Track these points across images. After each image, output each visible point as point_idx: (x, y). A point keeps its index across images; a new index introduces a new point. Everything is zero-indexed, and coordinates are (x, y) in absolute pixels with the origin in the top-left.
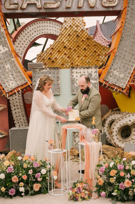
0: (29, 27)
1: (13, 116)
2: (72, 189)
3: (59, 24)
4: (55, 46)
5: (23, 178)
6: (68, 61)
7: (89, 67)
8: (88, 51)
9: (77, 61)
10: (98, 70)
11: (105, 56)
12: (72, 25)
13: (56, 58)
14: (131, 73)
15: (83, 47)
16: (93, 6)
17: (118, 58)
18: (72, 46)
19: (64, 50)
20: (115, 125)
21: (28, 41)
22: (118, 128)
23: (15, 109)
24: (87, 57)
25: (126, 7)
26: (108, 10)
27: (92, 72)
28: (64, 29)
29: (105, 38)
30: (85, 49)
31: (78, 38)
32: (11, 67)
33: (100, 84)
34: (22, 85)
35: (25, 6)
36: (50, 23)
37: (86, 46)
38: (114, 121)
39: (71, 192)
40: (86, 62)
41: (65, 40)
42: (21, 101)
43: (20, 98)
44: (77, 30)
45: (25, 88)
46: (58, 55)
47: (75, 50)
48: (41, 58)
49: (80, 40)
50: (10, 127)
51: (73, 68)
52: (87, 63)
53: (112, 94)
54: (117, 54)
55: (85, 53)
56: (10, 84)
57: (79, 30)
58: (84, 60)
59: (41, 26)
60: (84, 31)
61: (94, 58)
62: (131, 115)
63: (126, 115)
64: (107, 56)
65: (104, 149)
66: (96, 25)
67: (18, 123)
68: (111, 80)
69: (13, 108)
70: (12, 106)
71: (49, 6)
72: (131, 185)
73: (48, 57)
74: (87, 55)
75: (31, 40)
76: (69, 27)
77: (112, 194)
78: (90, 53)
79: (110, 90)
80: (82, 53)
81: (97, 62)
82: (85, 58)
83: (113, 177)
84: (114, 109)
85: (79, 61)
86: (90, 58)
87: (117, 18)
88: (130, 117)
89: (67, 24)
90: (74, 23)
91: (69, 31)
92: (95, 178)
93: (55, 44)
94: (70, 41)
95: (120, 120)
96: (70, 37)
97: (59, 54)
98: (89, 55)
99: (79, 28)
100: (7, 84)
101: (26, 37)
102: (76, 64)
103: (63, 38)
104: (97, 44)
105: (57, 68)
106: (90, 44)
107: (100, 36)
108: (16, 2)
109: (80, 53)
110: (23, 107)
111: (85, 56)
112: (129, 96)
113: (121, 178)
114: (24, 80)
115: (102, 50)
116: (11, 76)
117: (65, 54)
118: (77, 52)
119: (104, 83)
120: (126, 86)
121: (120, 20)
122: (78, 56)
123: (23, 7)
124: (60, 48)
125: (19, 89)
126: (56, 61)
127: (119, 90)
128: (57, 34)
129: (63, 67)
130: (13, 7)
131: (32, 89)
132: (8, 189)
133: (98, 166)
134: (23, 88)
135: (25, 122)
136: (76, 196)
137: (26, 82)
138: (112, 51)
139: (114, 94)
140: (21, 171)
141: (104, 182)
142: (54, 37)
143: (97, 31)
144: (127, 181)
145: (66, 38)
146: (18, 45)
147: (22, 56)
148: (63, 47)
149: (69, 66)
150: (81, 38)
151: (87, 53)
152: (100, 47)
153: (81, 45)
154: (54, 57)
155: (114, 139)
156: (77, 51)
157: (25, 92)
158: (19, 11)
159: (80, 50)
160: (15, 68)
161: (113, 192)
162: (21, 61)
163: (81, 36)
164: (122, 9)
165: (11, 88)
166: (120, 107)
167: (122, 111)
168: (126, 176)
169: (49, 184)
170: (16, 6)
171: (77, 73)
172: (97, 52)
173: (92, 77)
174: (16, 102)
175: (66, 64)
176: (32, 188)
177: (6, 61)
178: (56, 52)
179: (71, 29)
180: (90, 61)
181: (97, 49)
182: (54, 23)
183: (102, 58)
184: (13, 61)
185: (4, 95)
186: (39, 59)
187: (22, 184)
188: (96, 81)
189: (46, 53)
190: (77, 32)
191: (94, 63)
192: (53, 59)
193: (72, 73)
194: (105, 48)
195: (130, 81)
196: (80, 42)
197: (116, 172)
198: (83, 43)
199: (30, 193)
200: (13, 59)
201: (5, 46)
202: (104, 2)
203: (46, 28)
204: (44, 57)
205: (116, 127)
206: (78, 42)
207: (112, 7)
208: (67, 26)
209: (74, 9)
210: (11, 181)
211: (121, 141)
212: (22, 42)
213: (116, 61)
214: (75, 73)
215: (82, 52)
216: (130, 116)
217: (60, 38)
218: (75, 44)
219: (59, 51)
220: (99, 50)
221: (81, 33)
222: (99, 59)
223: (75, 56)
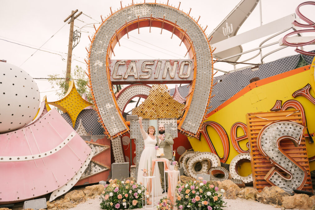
0: (127, 89)
1: (114, 154)
2: (160, 203)
3: (148, 88)
4: (146, 103)
5: (125, 196)
6: (155, 114)
7: (171, 119)
8: (170, 107)
9: (162, 114)
10: (176, 121)
11: (182, 111)
12: (158, 89)
13: (146, 112)
14: (200, 123)
15: (166, 104)
16: (173, 77)
17: (190, 112)
18: (158, 103)
19: (152, 106)
20: (190, 162)
21: (126, 99)
22: (192, 164)
23: (115, 149)
24: (169, 111)
25: (195, 79)
26: (183, 80)
27: (172, 122)
28: (152, 92)
29: (182, 97)
30: (167, 105)
31: (162, 98)
32: (115, 118)
33: (179, 130)
34: (123, 131)
35: (126, 77)
36: (142, 87)
37: (168, 104)
38: (189, 159)
39: (159, 206)
40: (168, 114)
41: (153, 99)
42: (120, 143)
43: (119, 141)
44: (162, 92)
45: (125, 133)
46: (148, 110)
47: (160, 106)
48: (135, 112)
49: (163, 99)
50: (112, 163)
51: (159, 119)
52: (169, 116)
53: (187, 139)
54: (190, 110)
55: (167, 108)
56: (114, 130)
57: (163, 92)
58: (167, 113)
59: (136, 89)
60: (167, 93)
61: (174, 112)
62: (202, 154)
63: (198, 154)
64: (184, 111)
65: (182, 178)
66: (175, 88)
67: (117, 159)
68: (186, 128)
69: (114, 149)
70: (113, 147)
71: (143, 77)
72: (200, 200)
73: (141, 111)
74: (169, 110)
75: (129, 99)
76: (156, 90)
77: (187, 206)
78: (171, 108)
79: (186, 135)
80: (165, 109)
81: (176, 114)
82: (168, 112)
83: (187, 194)
84: (189, 150)
85: (163, 114)
86: (171, 112)
87: (190, 85)
88: (200, 156)
89: (155, 88)
90: (159, 88)
91: (156, 92)
92: (175, 196)
93: (146, 101)
94: (156, 99)
95: (193, 158)
96: (156, 97)
97: (149, 108)
98: (170, 109)
99: (163, 91)
100: (112, 130)
101: (125, 97)
102: (161, 116)
103: (152, 97)
104: (176, 102)
105: (148, 119)
106: (171, 102)
107: (178, 96)
108: (120, 75)
109: (164, 109)
110: (121, 148)
111: (168, 110)
112: (200, 140)
113: (192, 195)
114: (124, 128)
115: (180, 106)
116: (115, 125)
117: (153, 109)
118: (161, 108)
119: (181, 130)
120: (197, 132)
121: (192, 87)
122: (163, 111)
123: (125, 78)
124: (150, 105)
125: (121, 134)
126: (146, 113)
127: (192, 135)
128: (148, 94)
129: (151, 118)
130: (118, 77)
131: (129, 134)
132: (115, 204)
133: (177, 187)
134: (123, 133)
135: (123, 159)
136: (163, 208)
137: (125, 129)
138: (186, 108)
139: (189, 138)
140: (124, 191)
141: (181, 198)
142: (145, 97)
143: (176, 92)
144: (197, 196)
145: (154, 97)
146: (119, 102)
147: (122, 110)
148: (152, 103)
149: (156, 117)
150: (165, 98)
151: (169, 108)
152: (178, 104)
153: (165, 103)
154: (145, 111)
155: (189, 172)
156: (161, 106)
157: (124, 136)
158: (122, 80)
159: (164, 106)
160: (118, 119)
161: (187, 205)
162: (121, 113)
163: (164, 97)
164: (193, 80)
165: (115, 133)
166: (193, 148)
167: (195, 151)
168: (196, 193)
169: (143, 201)
170: (121, 77)
171: (162, 122)
172: (176, 108)
173: (173, 126)
174: (117, 144)
175: (154, 116)
176: (131, 204)
177: (111, 114)
178: (146, 107)
179: (157, 91)
180: (171, 114)
181: (176, 105)
182: (145, 87)
183: (180, 112)
184: (117, 114)
185: (109, 138)
186: (134, 112)
187: (124, 200)
188: (175, 129)
189: (139, 108)
190: (162, 93)
191: (174, 115)
192: (144, 112)
193: (158, 122)
194: (182, 105)
195: (200, 129)
196: (163, 100)
197: (189, 191)
198: (166, 101)
199: (130, 207)
200: (117, 113)
201: (112, 103)
202: (181, 75)
203: (139, 90)
204: (137, 110)
205: (191, 163)
206: (162, 100)
207: (186, 78)
208: (155, 89)
209: (160, 79)
210: (117, 198)
211: (195, 174)
212: (123, 100)
213: (189, 115)
214: (161, 122)
215: (165, 107)
216: (200, 154)
217: (149, 98)
218: (160, 102)
219: (148, 107)
220: (177, 107)
221: (164, 94)
222: (177, 113)
223: (160, 110)
